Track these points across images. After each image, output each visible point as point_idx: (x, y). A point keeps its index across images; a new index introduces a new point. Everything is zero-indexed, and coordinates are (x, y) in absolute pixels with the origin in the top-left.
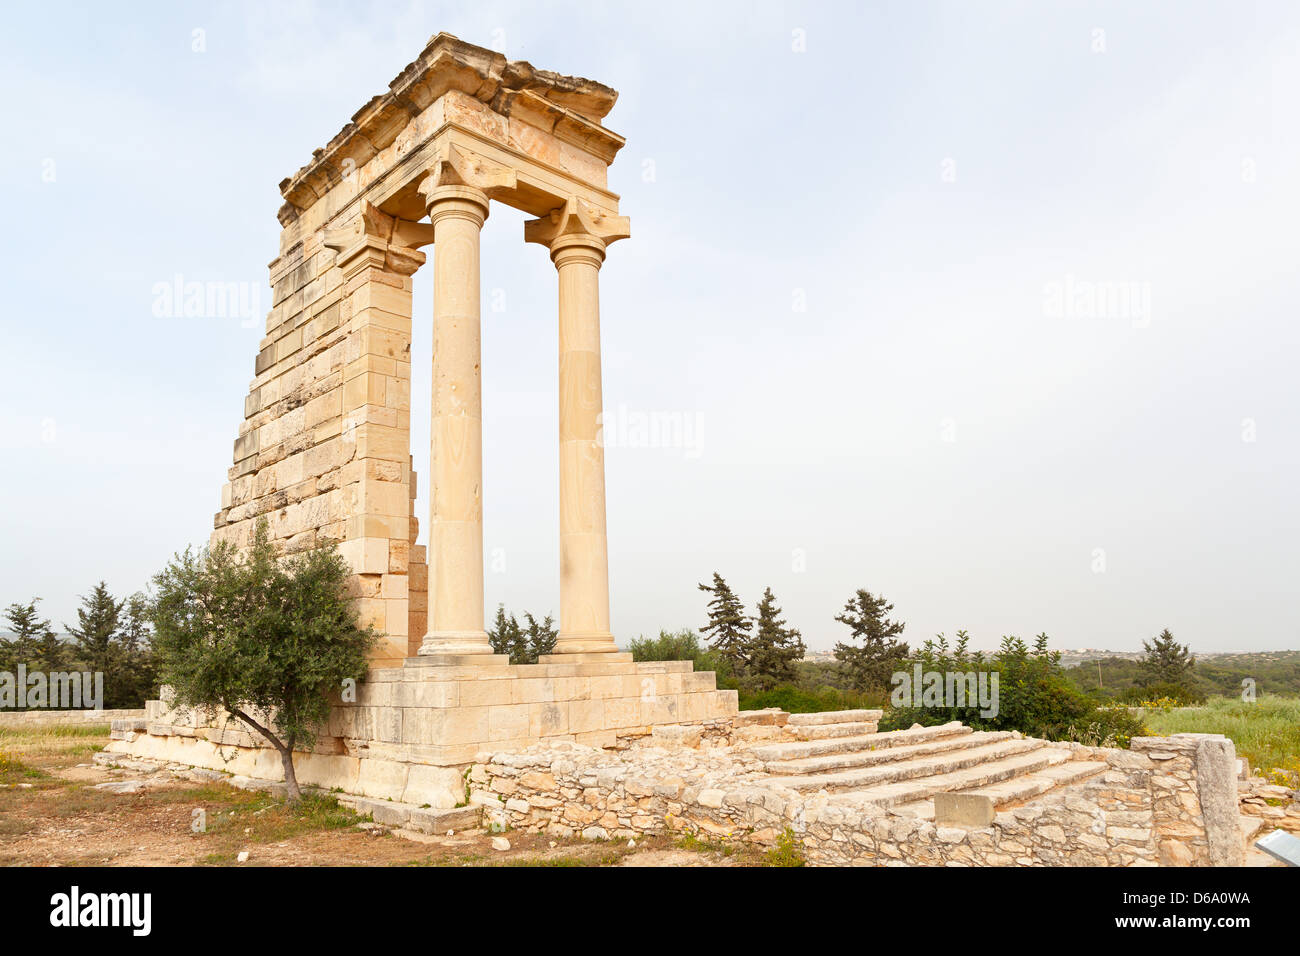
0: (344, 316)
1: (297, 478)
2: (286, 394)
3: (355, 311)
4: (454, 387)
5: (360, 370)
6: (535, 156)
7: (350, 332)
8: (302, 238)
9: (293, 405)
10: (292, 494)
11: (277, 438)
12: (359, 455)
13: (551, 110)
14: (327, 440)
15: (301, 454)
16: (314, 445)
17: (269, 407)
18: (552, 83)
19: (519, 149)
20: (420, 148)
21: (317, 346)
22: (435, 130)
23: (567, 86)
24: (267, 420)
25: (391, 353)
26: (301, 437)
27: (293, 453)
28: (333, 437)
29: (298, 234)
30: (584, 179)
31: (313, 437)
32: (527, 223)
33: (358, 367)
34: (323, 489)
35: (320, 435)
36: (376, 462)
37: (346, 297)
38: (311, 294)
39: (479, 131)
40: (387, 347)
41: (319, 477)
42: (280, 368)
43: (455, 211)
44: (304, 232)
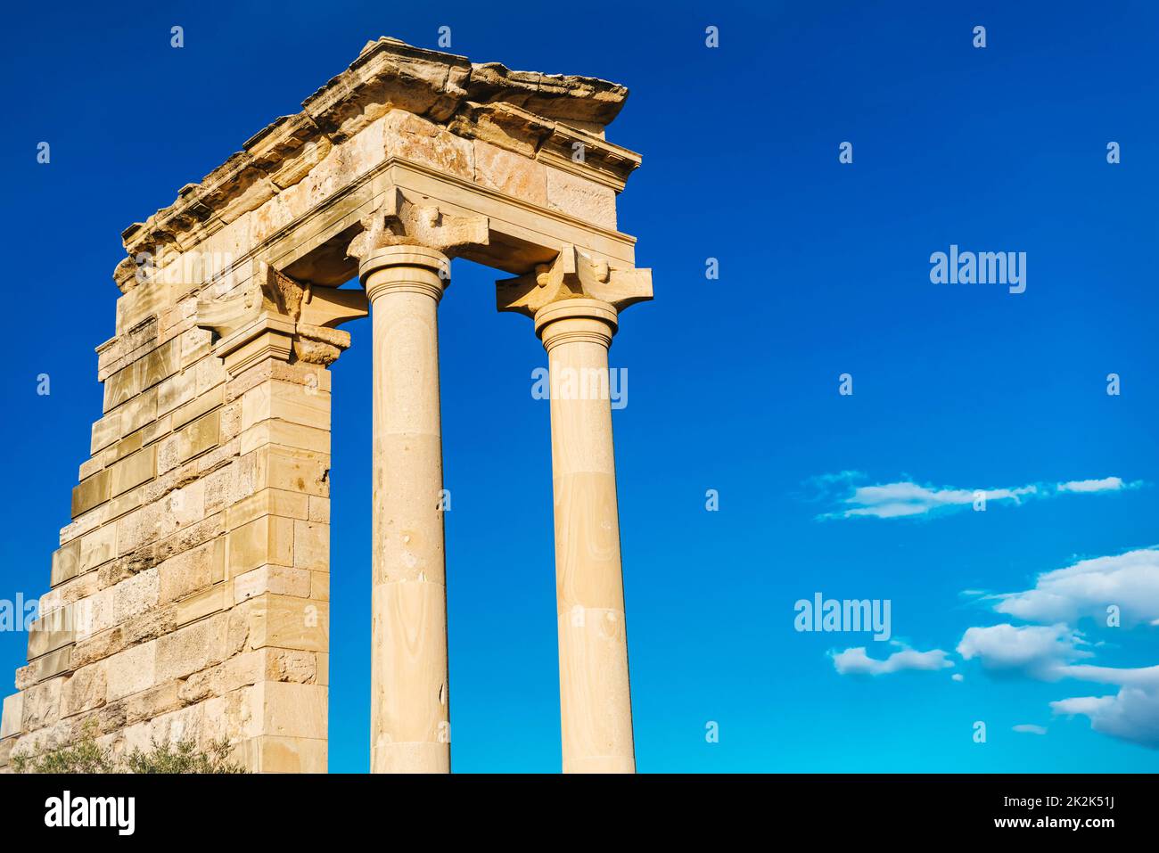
0: (226, 428)
1: (146, 682)
2: (128, 548)
3: (246, 424)
4: (407, 539)
5: (255, 511)
6: (511, 193)
7: (238, 454)
8: (155, 310)
9: (137, 566)
10: (135, 708)
11: (109, 619)
12: (252, 642)
13: (535, 127)
14: (197, 620)
15: (152, 643)
16: (176, 628)
17: (95, 569)
18: (534, 87)
19: (489, 185)
20: (349, 190)
21: (180, 474)
22: (371, 166)
23: (555, 90)
24: (91, 590)
25: (301, 485)
26: (152, 617)
27: (139, 642)
28: (209, 616)
29: (149, 304)
30: (584, 219)
31: (174, 614)
32: (500, 283)
33: (252, 507)
34: (191, 697)
35: (184, 613)
36: (280, 652)
37: (230, 402)
38: (170, 395)
39: (433, 165)
40: (295, 475)
41: (185, 679)
42: (115, 507)
43: (402, 283)
44: (159, 300)
